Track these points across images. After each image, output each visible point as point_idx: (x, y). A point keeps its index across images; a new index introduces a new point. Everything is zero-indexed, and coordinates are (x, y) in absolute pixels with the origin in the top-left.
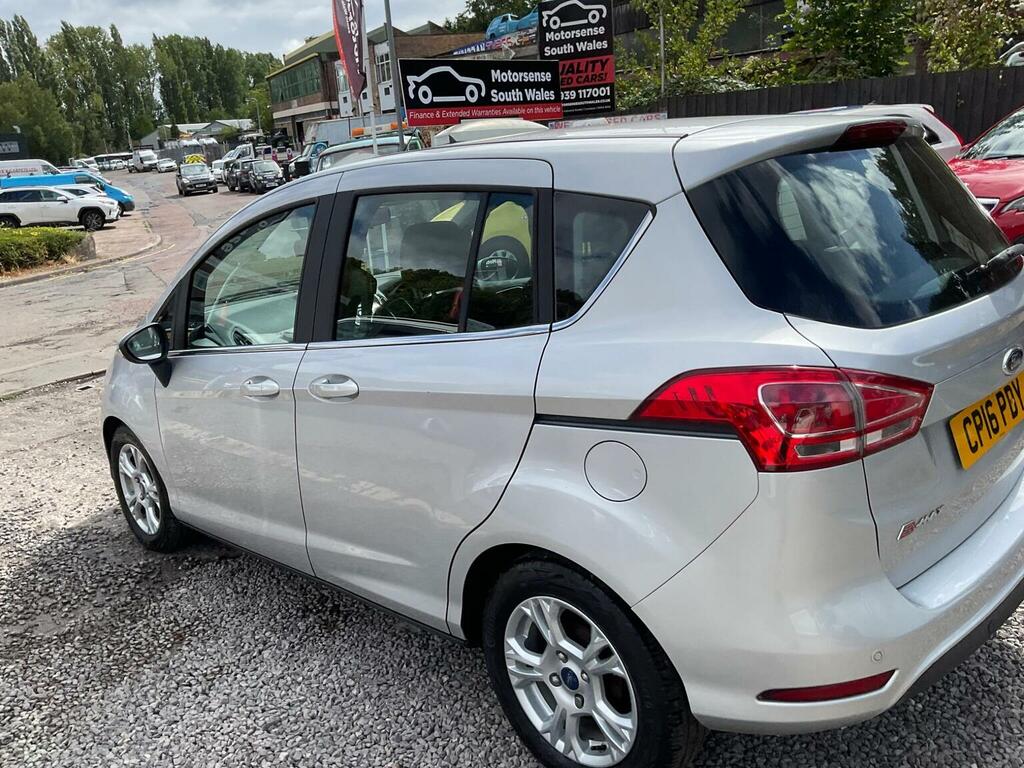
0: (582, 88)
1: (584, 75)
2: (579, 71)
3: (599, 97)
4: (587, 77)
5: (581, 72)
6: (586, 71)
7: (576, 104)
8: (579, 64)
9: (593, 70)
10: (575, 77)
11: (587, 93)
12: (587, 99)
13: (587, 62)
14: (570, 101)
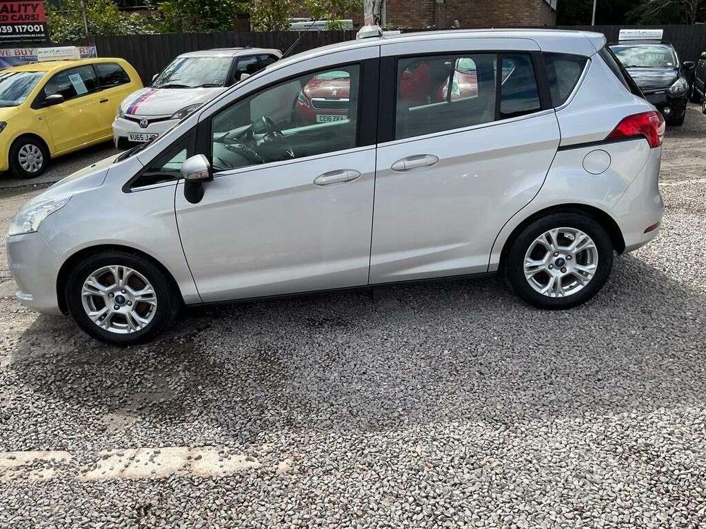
0: (18, 24)
1: (18, 14)
2: (12, 11)
3: (34, 32)
4: (21, 16)
5: (15, 12)
6: (19, 12)
7: (14, 36)
8: (12, 6)
9: (26, 11)
10: (10, 15)
11: (23, 28)
12: (23, 33)
13: (20, 5)
14: (7, 34)
